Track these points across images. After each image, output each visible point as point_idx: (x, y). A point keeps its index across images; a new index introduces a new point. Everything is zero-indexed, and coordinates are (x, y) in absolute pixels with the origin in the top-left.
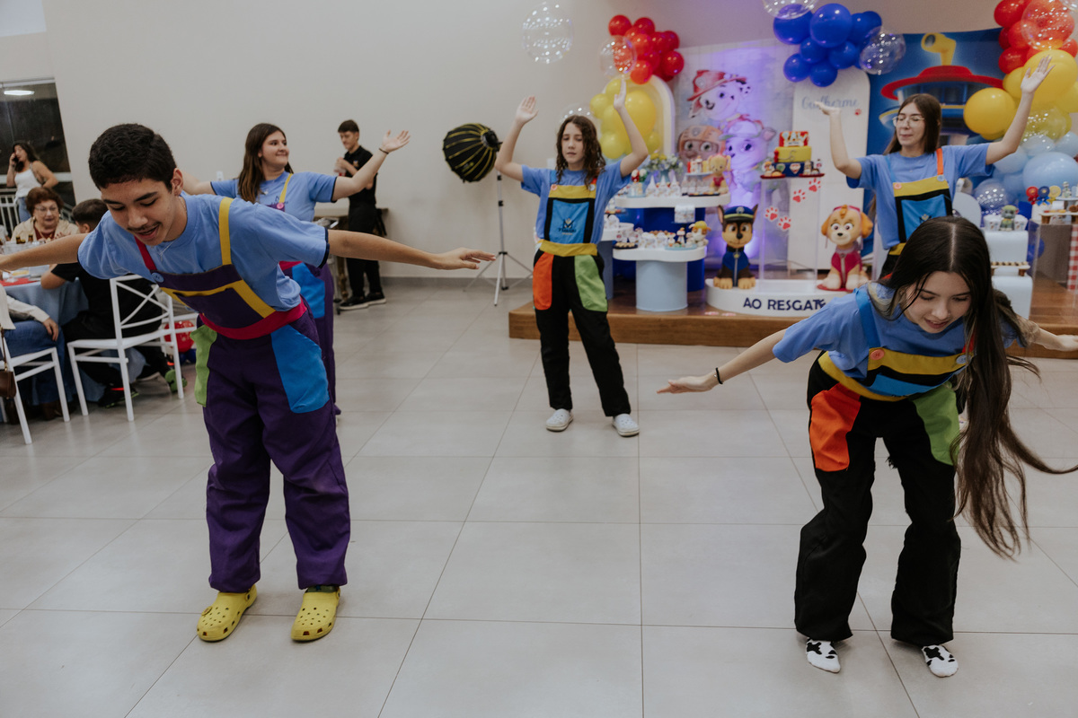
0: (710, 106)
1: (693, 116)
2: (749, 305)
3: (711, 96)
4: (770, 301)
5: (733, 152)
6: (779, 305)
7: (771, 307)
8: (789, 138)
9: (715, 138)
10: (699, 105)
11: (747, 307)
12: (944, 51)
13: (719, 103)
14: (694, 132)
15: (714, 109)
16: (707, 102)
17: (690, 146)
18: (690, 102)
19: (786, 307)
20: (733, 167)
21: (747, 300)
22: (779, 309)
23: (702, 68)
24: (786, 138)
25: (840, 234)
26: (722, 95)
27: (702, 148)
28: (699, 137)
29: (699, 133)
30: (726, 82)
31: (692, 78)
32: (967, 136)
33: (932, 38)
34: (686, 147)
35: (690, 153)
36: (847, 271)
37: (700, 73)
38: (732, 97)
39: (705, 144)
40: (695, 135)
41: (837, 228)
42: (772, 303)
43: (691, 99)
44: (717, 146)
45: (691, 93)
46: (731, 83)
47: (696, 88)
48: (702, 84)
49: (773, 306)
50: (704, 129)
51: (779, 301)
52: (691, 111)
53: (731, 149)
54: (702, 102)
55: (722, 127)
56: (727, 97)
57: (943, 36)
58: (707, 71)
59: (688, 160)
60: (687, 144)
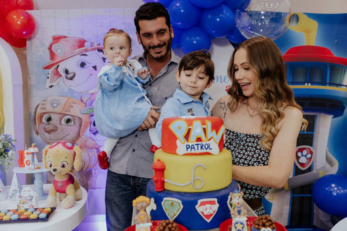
0: (70, 76)
1: (51, 86)
3: (72, 65)
8: (187, 136)
9: (77, 110)
10: (57, 74)
12: (308, 32)
13: (80, 73)
14: (52, 104)
15: (74, 79)
16: (67, 72)
17: (49, 119)
18: (47, 70)
20: (99, 143)
23: (59, 33)
24: (180, 134)
26: (83, 65)
27: (63, 122)
28: (58, 110)
29: (58, 105)
30: (86, 50)
31: (48, 45)
32: (332, 116)
33: (295, 18)
34: (44, 121)
35: (49, 127)
37: (57, 39)
38: (95, 68)
39: (67, 117)
40: (53, 107)
43: (48, 67)
44: (80, 119)
45: (48, 61)
46: (93, 52)
47: (52, 55)
48: (59, 51)
50: (63, 100)
52: (48, 80)
54: (61, 70)
55: (85, 100)
56: (89, 67)
57: (306, 16)
58: (65, 37)
59: (47, 135)
60: (45, 117)
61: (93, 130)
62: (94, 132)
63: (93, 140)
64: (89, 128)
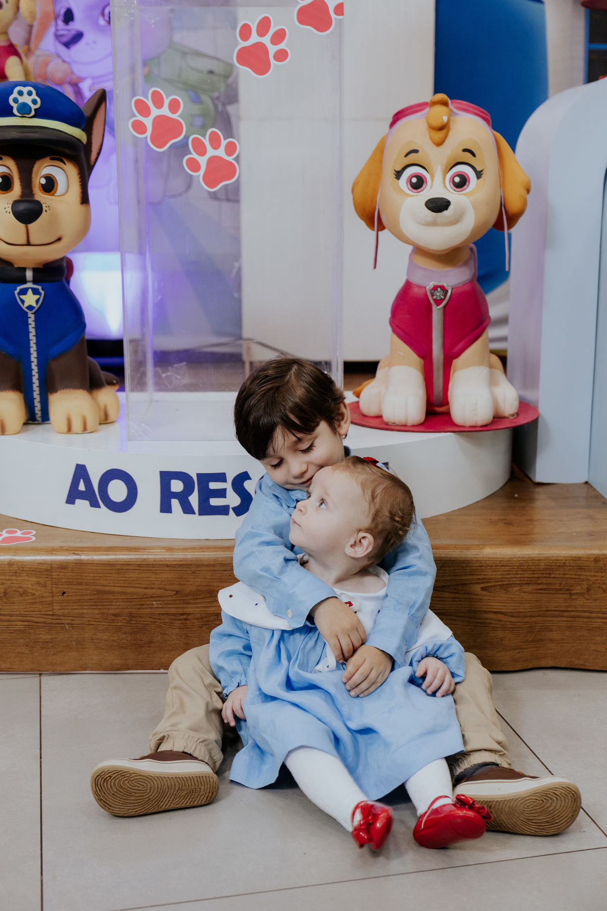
2: (89, 496)
4: (166, 477)
5: (76, 26)
6: (206, 494)
7: (175, 503)
11: (82, 504)
19: (233, 499)
20: (79, 71)
21: (81, 472)
22: (206, 510)
25: (438, 206)
36: (450, 357)
41: (418, 184)
42: (177, 486)
49: (183, 498)
51: (205, 478)
53: (69, 16)
61: (62, 36)
62: (65, 39)
63: (64, 61)
64: (52, 30)
